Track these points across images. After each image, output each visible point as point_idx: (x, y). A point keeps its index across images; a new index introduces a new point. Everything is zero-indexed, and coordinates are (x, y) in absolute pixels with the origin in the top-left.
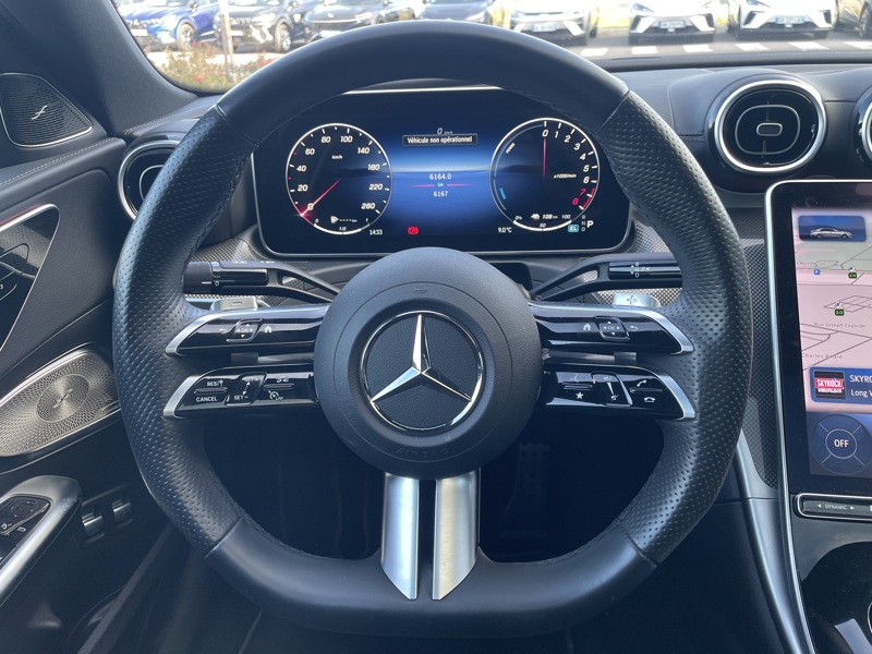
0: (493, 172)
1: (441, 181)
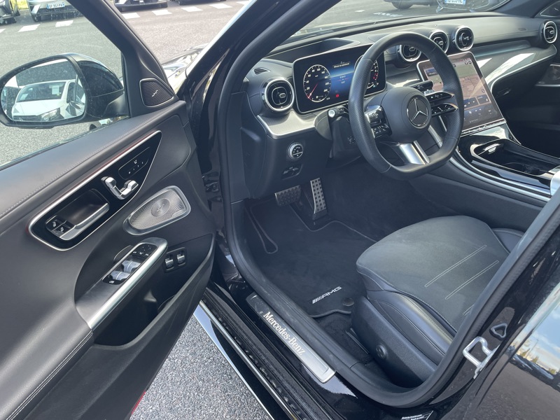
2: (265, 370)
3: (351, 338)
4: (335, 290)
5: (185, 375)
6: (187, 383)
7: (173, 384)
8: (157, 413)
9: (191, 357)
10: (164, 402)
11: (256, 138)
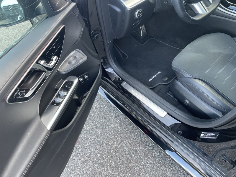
2: (135, 113)
3: (170, 96)
4: (158, 74)
5: (98, 113)
6: (100, 116)
7: (94, 117)
8: (91, 129)
9: (98, 106)
10: (93, 125)
11: (118, 10)
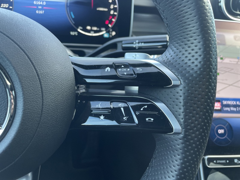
0: (67, 3)
1: (40, 5)
